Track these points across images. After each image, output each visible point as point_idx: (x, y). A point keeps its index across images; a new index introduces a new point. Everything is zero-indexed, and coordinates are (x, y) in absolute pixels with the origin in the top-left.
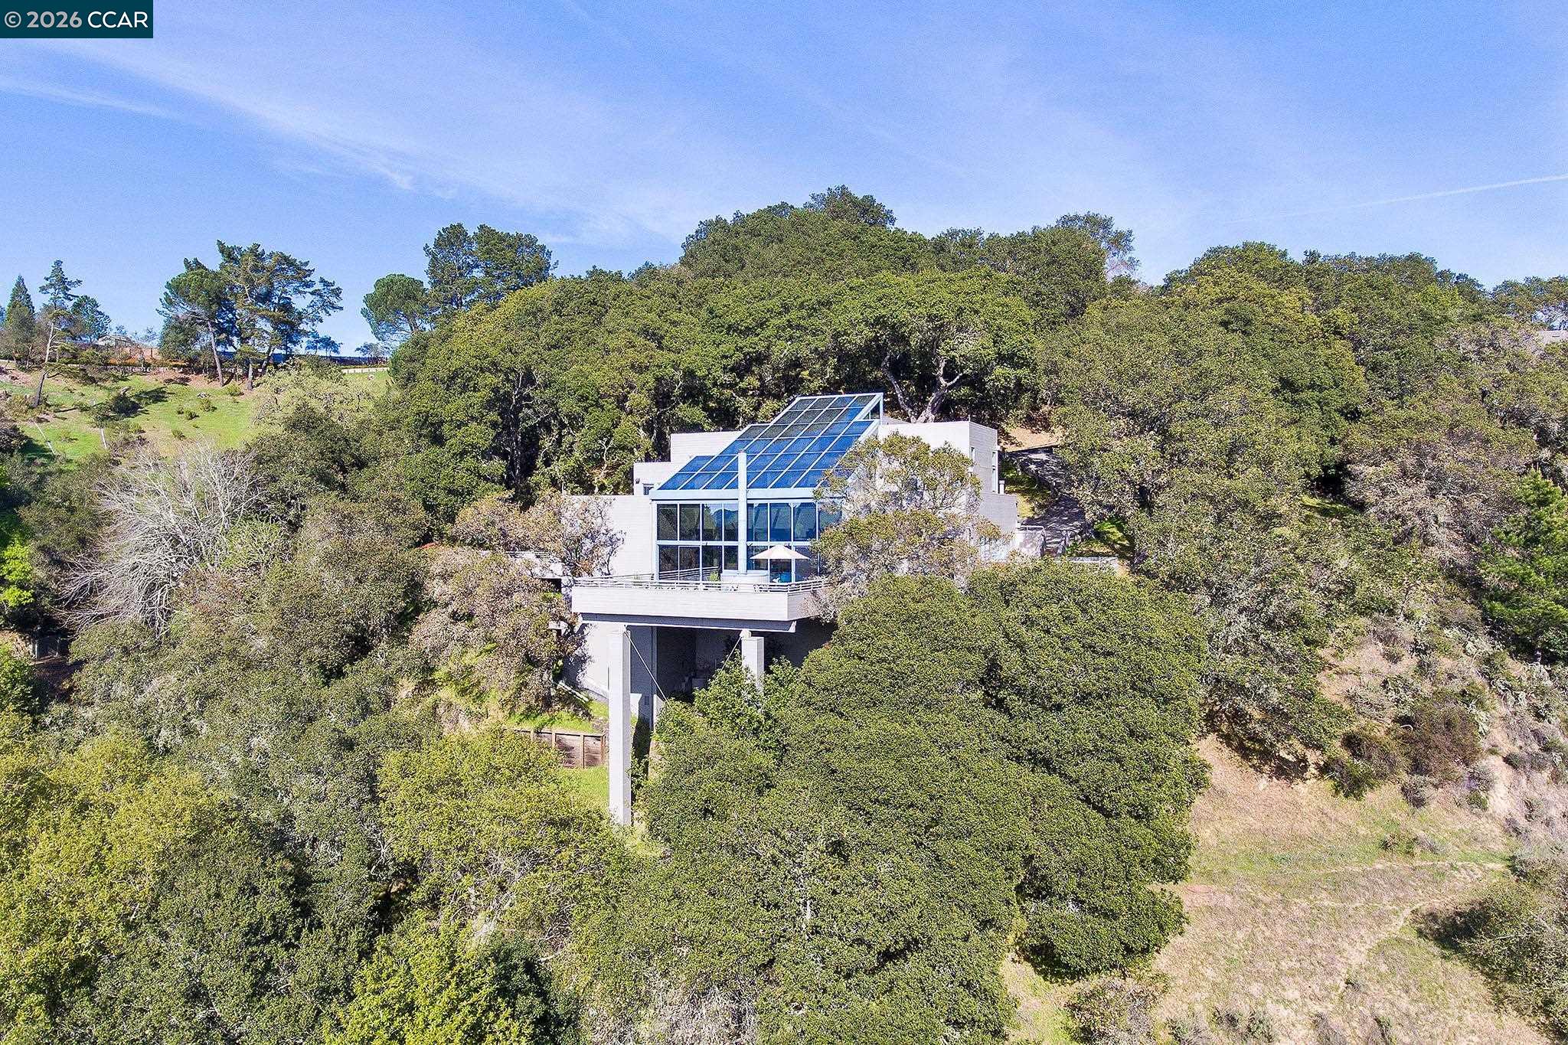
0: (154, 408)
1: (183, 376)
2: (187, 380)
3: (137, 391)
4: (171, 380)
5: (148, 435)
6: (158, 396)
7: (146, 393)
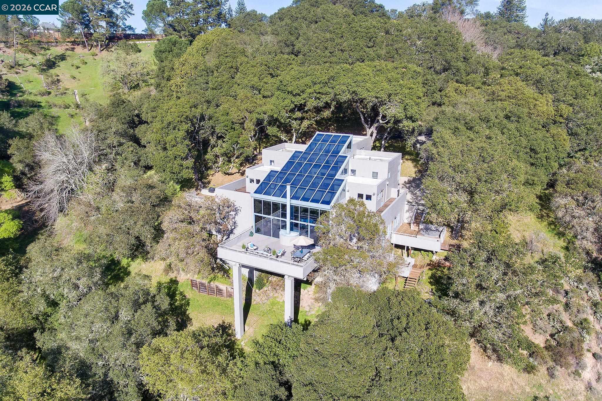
0: (62, 64)
1: (72, 47)
2: (74, 48)
3: (54, 56)
4: (67, 49)
5: (61, 77)
6: (63, 58)
7: (58, 56)
